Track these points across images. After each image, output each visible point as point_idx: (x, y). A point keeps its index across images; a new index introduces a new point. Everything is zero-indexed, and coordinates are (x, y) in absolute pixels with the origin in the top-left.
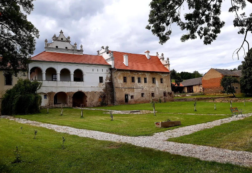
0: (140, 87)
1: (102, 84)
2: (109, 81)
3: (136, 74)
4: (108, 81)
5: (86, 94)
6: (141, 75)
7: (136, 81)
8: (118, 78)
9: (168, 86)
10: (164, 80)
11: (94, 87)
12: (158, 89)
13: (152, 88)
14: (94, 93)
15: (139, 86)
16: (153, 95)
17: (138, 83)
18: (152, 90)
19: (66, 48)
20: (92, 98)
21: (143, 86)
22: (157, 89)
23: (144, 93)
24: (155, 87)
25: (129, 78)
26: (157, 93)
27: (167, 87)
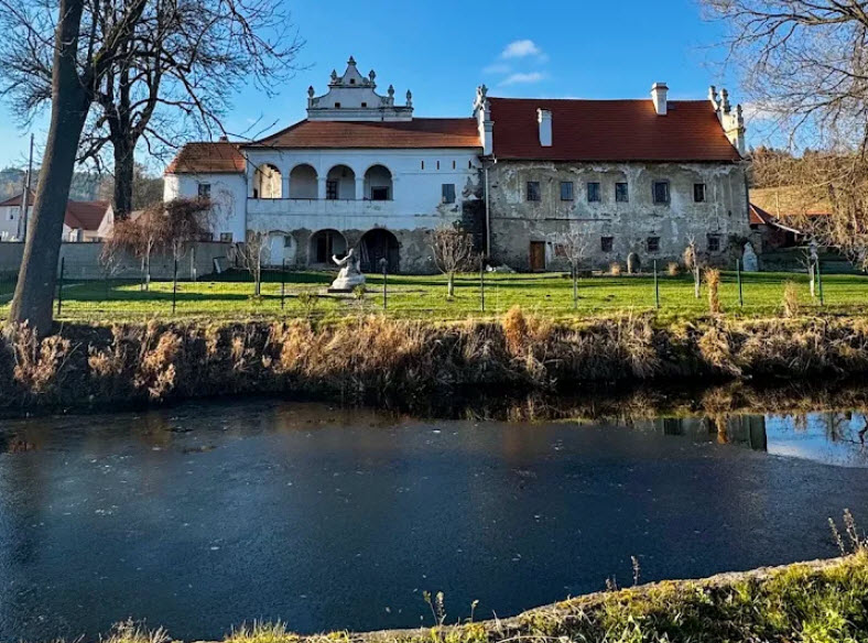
0: (595, 215)
1: (453, 206)
2: (475, 198)
3: (581, 171)
4: (473, 197)
5: (398, 238)
6: (600, 176)
7: (581, 196)
8: (504, 188)
9: (730, 214)
10: (713, 190)
11: (424, 215)
12: (679, 225)
13: (651, 220)
14: (421, 235)
15: (592, 212)
16: (653, 244)
17: (585, 203)
18: (652, 226)
19: (364, 105)
20: (417, 249)
21: (612, 214)
22: (674, 224)
23: (611, 238)
24: (666, 217)
25: (549, 185)
26: (675, 239)
27: (726, 215)
